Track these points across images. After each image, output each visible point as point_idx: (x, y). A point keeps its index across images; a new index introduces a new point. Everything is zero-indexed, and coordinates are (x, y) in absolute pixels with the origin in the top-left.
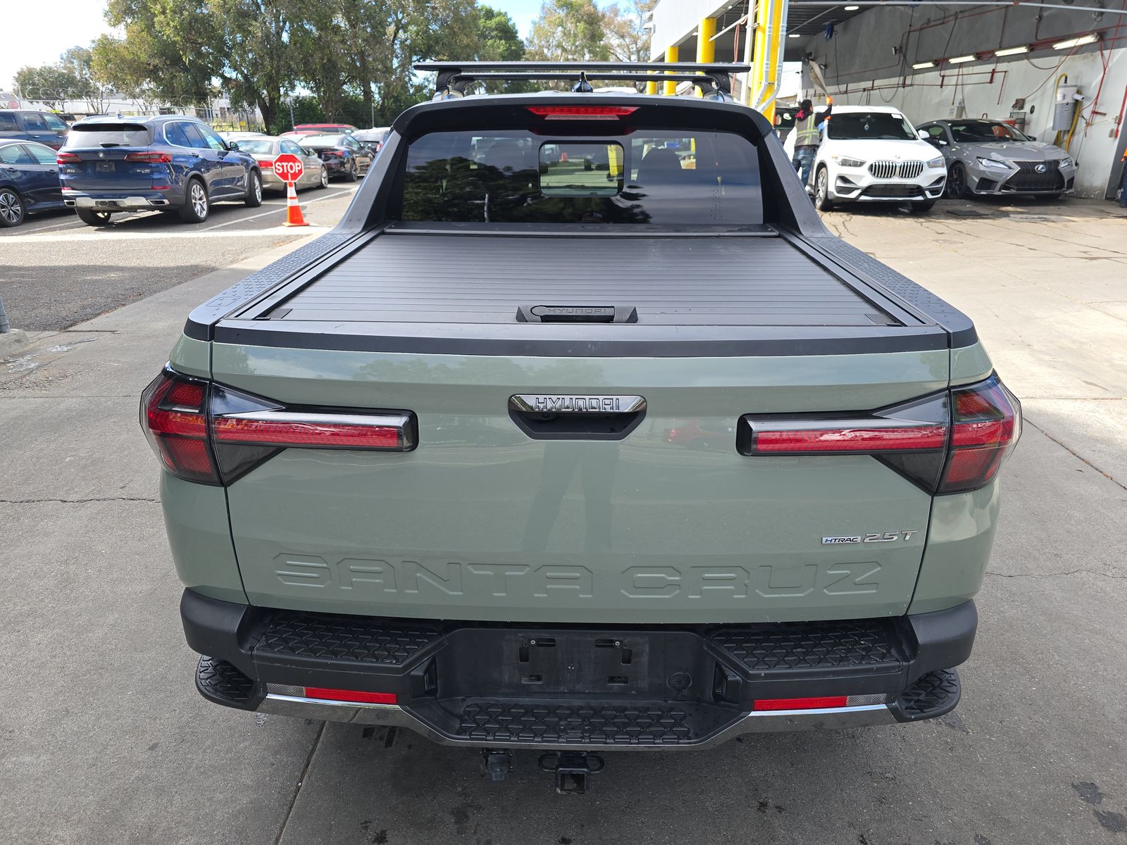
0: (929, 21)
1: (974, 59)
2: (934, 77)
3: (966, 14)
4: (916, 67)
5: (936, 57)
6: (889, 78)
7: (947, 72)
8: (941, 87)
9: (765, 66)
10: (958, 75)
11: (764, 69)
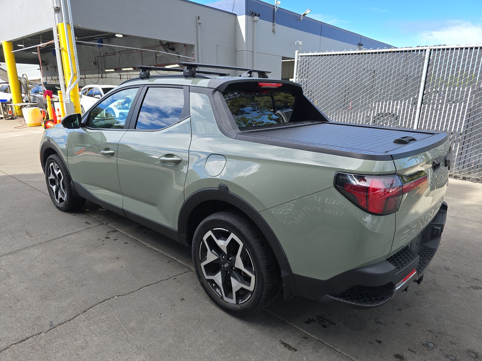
0: (107, 53)
1: (133, 69)
2: (116, 75)
3: (124, 52)
4: (106, 71)
5: (116, 67)
6: (93, 74)
7: (122, 74)
8: (121, 79)
9: (70, 67)
10: (127, 75)
11: (71, 68)
